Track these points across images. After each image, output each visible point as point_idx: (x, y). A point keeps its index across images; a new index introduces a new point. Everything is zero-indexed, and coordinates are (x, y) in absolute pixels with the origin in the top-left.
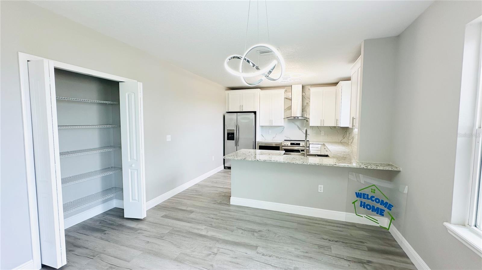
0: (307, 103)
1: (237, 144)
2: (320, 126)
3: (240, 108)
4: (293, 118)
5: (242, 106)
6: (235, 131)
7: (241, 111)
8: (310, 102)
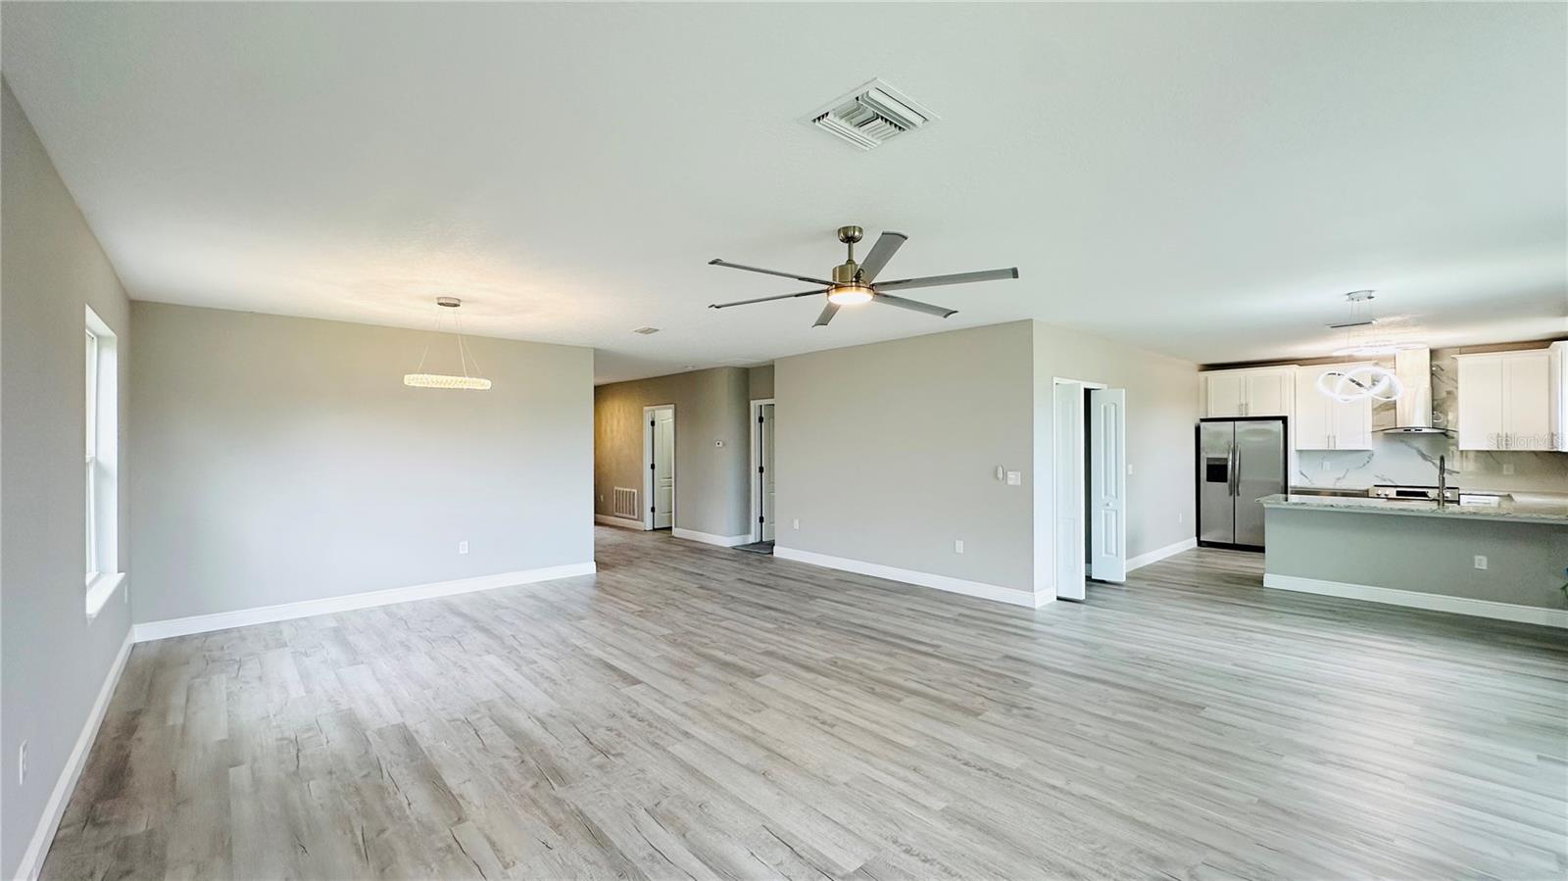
0: (1449, 393)
1: (1234, 490)
2: (1496, 449)
3: (1240, 410)
4: (1402, 431)
5: (1246, 405)
6: (1230, 463)
7: (1244, 416)
8: (1457, 388)
